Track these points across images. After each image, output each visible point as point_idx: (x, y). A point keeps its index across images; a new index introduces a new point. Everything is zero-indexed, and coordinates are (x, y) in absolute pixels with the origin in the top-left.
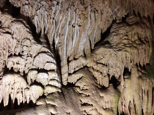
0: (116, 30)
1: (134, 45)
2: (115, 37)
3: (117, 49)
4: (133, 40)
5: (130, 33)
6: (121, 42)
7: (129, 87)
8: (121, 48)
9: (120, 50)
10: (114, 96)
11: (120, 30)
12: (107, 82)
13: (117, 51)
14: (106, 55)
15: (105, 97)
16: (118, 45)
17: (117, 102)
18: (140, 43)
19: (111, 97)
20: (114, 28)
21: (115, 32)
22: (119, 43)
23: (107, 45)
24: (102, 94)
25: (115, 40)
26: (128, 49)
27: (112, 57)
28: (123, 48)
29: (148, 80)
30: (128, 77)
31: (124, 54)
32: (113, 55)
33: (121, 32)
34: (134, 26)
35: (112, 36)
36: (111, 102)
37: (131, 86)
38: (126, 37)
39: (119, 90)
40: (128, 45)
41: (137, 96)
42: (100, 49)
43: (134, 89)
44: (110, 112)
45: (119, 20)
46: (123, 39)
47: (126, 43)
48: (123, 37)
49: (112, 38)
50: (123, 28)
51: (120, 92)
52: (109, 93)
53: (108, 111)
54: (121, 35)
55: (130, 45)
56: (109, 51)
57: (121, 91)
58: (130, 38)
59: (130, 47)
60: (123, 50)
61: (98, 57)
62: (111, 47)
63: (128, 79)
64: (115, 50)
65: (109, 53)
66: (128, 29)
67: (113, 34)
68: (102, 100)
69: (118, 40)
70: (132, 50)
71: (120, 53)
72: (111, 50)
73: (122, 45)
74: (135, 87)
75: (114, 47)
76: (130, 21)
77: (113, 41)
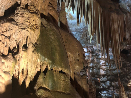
0: (21, 13)
1: (33, 28)
2: (20, 18)
3: (21, 28)
4: (32, 24)
5: (31, 19)
6: (24, 23)
7: (25, 57)
8: (25, 28)
9: (23, 29)
10: (13, 62)
11: (25, 14)
12: (7, 51)
13: (21, 29)
14: (12, 30)
15: (5, 63)
16: (22, 25)
17: (14, 67)
18: (36, 28)
19: (10, 63)
20: (19, 11)
21: (20, 14)
22: (22, 23)
23: (13, 22)
24: (4, 60)
25: (20, 20)
26: (29, 30)
27: (17, 33)
28: (26, 28)
29: (37, 55)
30: (24, 49)
31: (26, 33)
32: (18, 31)
33: (25, 16)
34: (34, 15)
35: (17, 16)
36: (9, 67)
37: (26, 57)
38: (28, 21)
39: (16, 59)
40: (29, 27)
41: (30, 64)
42: (6, 24)
43: (29, 59)
44: (8, 75)
45: (23, 6)
46: (26, 21)
47: (28, 25)
48: (26, 20)
49: (17, 18)
50: (27, 13)
51: (16, 60)
52: (9, 60)
53: (7, 74)
54: (25, 18)
55: (31, 27)
56: (15, 28)
57: (18, 59)
58: (30, 22)
59: (31, 29)
60: (26, 30)
61: (2, 29)
62: (17, 25)
63: (25, 52)
64: (20, 28)
65: (15, 29)
66: (30, 15)
67: (18, 15)
68: (3, 65)
69: (22, 21)
70: (31, 31)
71: (24, 31)
72: (17, 27)
73: (25, 25)
74: (30, 58)
75: (19, 25)
76: (31, 10)
77: (18, 20)
